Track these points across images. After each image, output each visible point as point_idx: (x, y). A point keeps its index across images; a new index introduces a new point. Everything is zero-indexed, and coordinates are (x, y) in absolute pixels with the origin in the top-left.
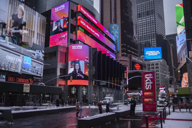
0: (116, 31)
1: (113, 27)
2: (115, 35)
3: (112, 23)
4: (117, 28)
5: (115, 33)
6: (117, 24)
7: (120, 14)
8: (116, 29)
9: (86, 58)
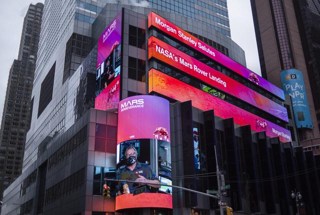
0: (297, 84)
1: (289, 77)
2: (296, 92)
3: (285, 68)
4: (298, 77)
5: (294, 88)
6: (297, 69)
7: (301, 47)
8: (296, 78)
9: (159, 129)
